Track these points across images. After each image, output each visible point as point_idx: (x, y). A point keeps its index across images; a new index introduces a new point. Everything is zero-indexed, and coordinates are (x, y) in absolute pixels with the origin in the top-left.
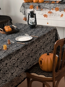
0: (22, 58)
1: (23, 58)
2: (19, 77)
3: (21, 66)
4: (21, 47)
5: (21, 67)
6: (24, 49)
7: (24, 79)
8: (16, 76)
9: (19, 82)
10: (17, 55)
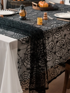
0: (62, 42)
1: (65, 41)
2: (55, 68)
3: (60, 53)
4: (64, 24)
5: (59, 55)
6: (67, 28)
7: (61, 73)
8: (52, 67)
9: (53, 76)
10: (57, 35)
